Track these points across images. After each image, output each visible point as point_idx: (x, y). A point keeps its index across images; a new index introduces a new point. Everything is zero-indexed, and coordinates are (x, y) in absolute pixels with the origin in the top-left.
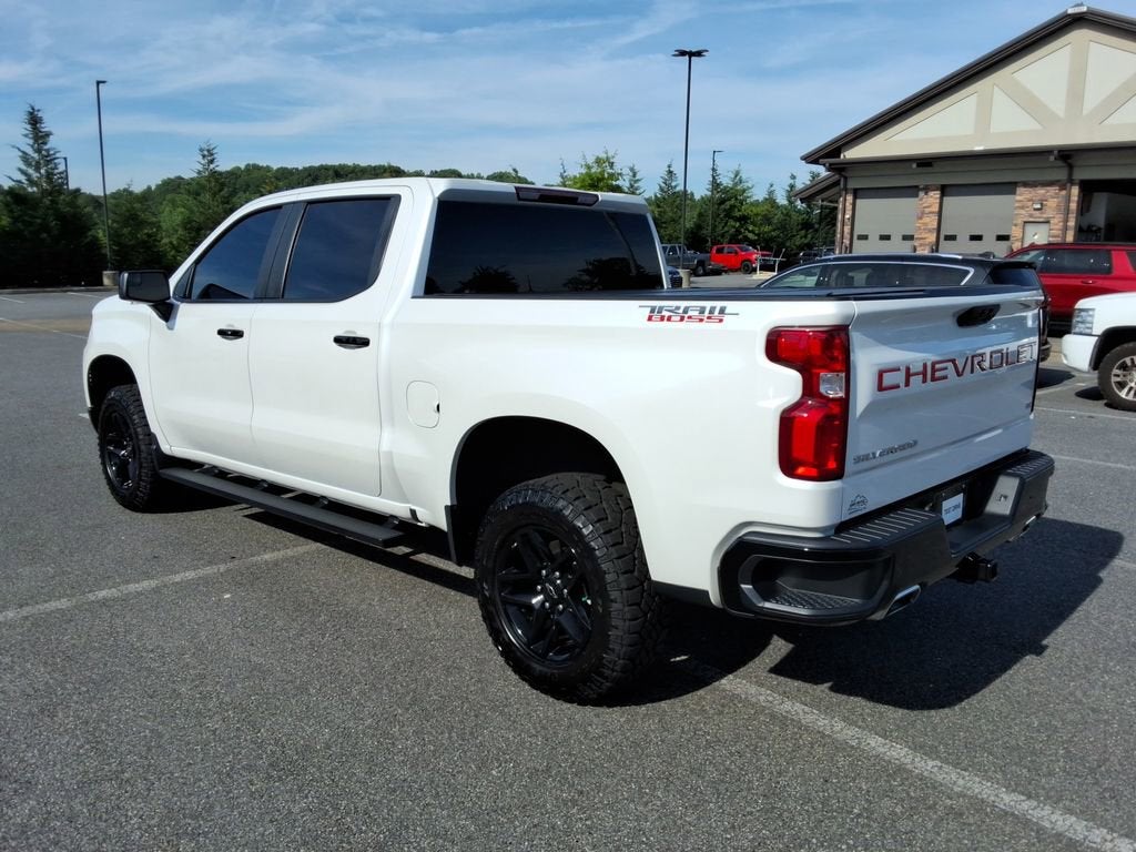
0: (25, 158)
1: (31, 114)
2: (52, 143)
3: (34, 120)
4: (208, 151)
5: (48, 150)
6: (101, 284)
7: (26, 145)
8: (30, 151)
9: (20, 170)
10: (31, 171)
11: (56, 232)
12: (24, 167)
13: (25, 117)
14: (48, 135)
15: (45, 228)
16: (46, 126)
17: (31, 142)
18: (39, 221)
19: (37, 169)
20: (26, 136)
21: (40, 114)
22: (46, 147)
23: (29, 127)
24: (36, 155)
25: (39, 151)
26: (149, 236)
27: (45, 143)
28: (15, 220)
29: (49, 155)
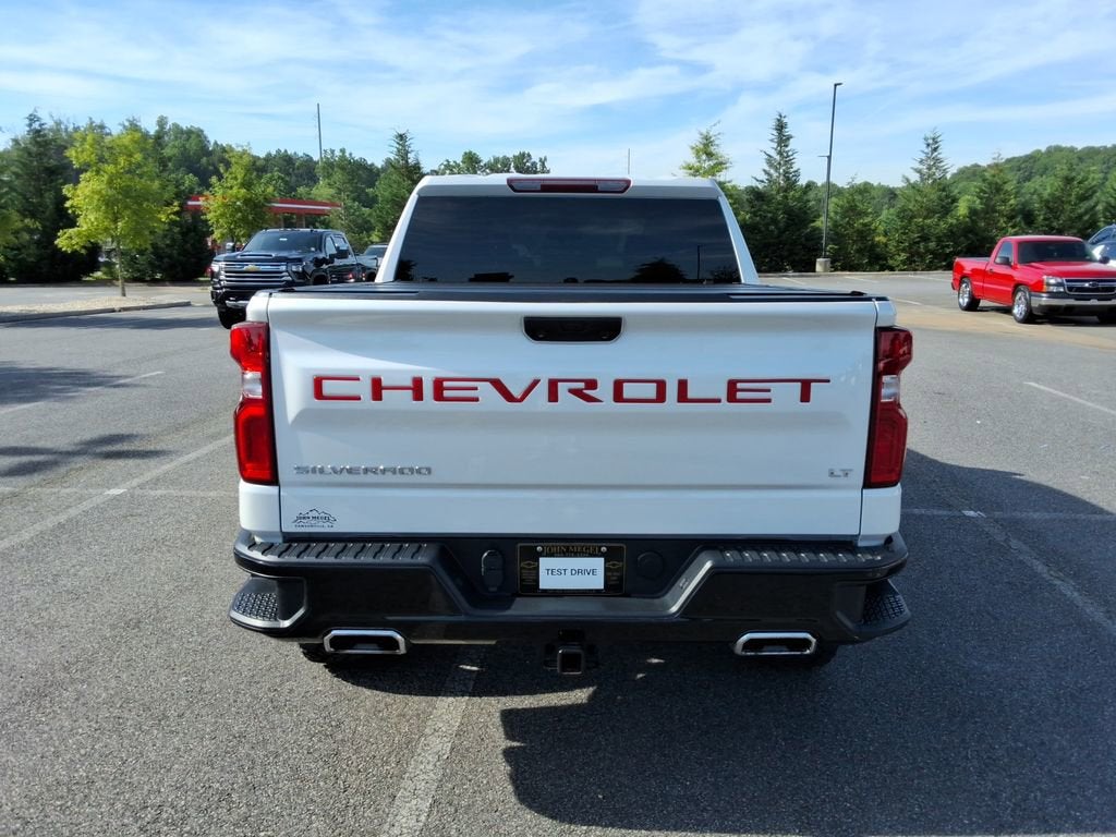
0: (770, 161)
1: (779, 120)
2: (792, 144)
3: (781, 127)
4: (934, 139)
5: (787, 152)
6: (814, 271)
7: (771, 148)
8: (773, 153)
9: (764, 171)
10: (772, 171)
11: (781, 225)
12: (767, 168)
13: (773, 123)
14: (789, 138)
15: (774, 221)
16: (788, 131)
17: (775, 145)
18: (770, 215)
19: (777, 169)
20: (772, 140)
21: (785, 120)
22: (787, 149)
23: (775, 132)
24: (778, 157)
25: (780, 153)
26: (865, 225)
27: (786, 146)
28: (755, 214)
29: (788, 156)
